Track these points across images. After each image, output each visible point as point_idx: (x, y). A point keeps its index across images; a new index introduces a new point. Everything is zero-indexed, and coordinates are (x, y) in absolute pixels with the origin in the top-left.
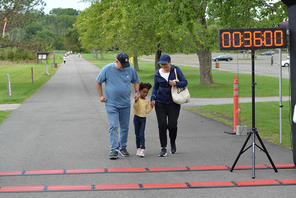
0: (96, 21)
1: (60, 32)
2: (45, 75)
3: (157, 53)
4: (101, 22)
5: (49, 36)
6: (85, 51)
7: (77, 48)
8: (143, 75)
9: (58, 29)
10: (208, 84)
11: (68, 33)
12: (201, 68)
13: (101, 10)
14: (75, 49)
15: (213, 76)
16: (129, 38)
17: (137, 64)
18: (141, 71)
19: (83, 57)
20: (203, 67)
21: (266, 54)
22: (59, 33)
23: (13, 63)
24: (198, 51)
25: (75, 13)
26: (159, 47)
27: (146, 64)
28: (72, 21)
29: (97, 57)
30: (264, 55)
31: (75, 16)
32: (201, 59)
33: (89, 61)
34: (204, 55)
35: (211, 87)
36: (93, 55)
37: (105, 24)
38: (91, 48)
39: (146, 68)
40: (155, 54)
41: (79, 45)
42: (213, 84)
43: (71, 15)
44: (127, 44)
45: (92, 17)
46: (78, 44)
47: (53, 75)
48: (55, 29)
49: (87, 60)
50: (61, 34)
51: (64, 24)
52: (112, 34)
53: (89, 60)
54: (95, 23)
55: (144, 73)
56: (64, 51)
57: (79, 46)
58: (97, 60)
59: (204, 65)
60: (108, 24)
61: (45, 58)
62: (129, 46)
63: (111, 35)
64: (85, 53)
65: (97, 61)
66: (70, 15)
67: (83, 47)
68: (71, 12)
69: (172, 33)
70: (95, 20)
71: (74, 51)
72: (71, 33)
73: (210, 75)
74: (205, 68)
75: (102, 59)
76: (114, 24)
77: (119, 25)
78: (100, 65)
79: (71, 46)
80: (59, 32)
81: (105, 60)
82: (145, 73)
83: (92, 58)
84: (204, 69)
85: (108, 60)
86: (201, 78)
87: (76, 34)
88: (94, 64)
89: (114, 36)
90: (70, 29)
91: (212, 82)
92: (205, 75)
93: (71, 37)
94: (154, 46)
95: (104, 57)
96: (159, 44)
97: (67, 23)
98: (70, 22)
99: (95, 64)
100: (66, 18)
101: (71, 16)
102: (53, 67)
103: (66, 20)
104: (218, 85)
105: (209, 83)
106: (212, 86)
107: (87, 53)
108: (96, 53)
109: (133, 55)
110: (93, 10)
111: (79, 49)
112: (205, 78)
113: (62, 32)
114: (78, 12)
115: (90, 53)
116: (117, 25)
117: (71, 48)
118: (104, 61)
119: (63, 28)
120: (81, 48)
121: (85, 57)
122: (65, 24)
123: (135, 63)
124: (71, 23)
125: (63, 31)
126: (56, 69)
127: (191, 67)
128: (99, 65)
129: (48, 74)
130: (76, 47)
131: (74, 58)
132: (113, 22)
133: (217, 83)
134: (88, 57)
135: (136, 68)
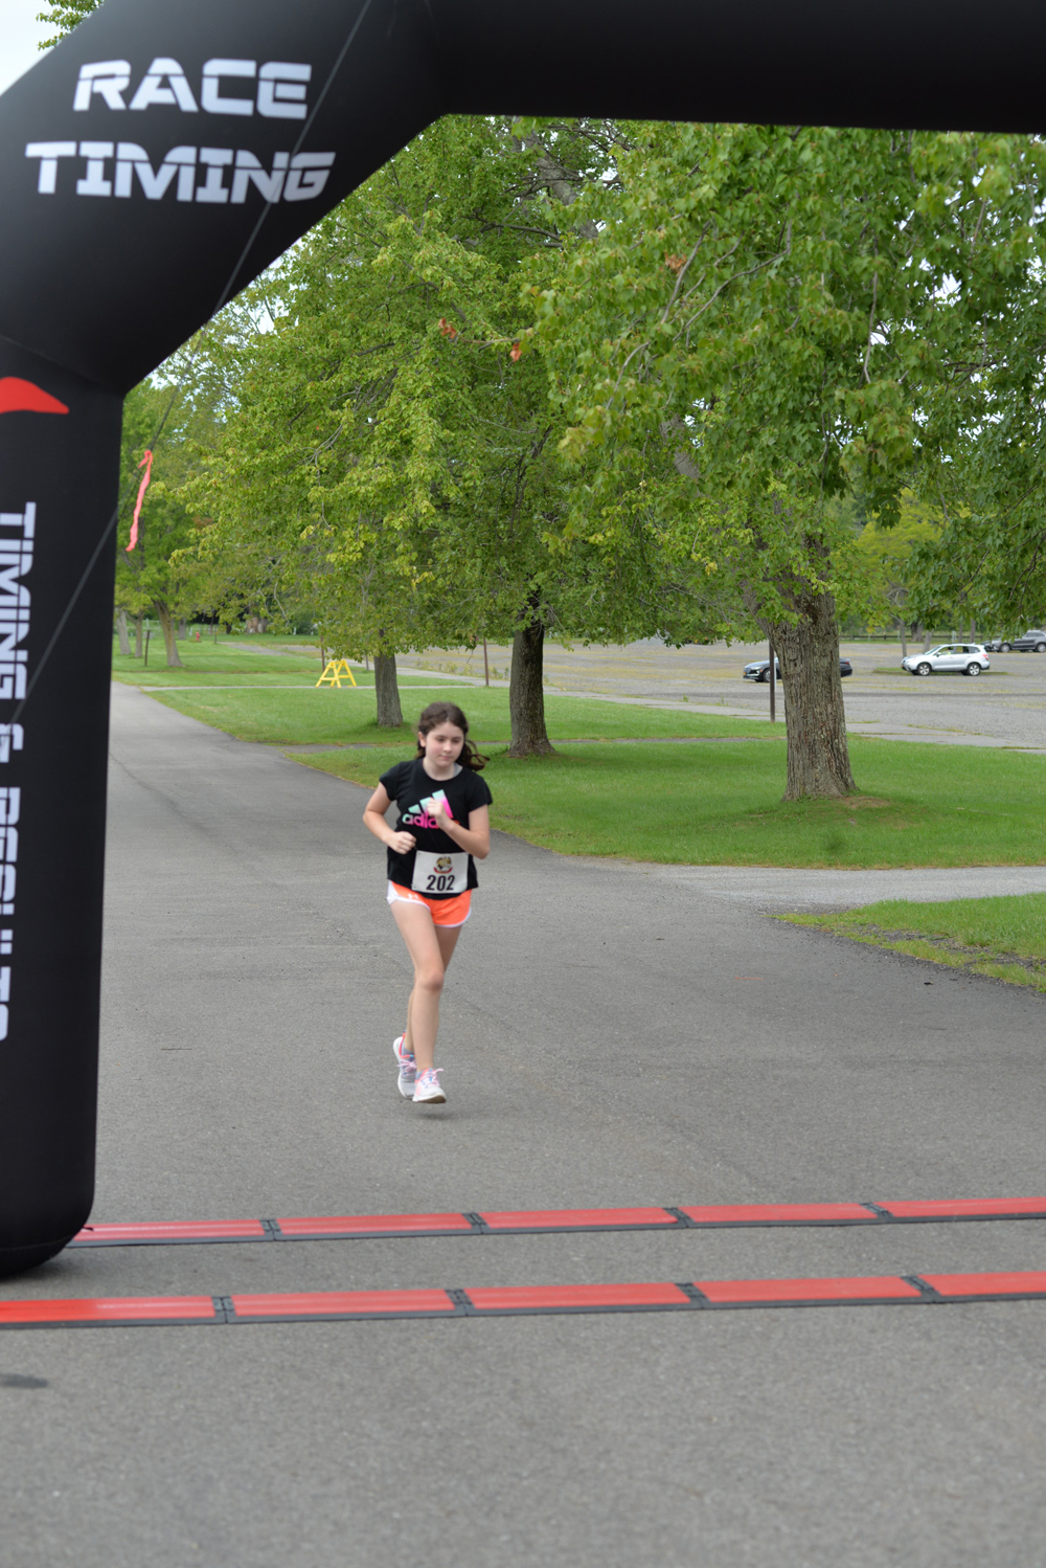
0: (269, 470)
3: (521, 637)
4: (298, 477)
10: (832, 798)
12: (793, 714)
13: (290, 415)
15: (850, 755)
16: (380, 556)
20: (805, 712)
21: (1011, 648)
24: (776, 629)
27: (412, 691)
29: (147, 657)
30: (999, 651)
32: (791, 671)
34: (806, 650)
35: (846, 811)
37: (321, 488)
42: (854, 799)
45: (251, 450)
52: (356, 538)
54: (266, 479)
58: (147, 668)
59: (809, 700)
63: (350, 544)
65: (147, 676)
70: (266, 464)
73: (838, 750)
74: (815, 718)
75: (174, 666)
76: (370, 488)
77: (396, 493)
78: (180, 698)
83: (118, 662)
84: (810, 720)
85: (206, 672)
86: (791, 767)
88: (147, 693)
91: (848, 787)
92: (813, 752)
96: (539, 592)
99: (147, 688)
104: (884, 804)
105: (835, 791)
106: (854, 807)
108: (133, 633)
109: (379, 647)
110: (255, 414)
112: (813, 765)
116: (385, 489)
118: (188, 675)
123: (386, 689)
127: (659, 711)
128: (172, 699)
132: (363, 479)
133: (874, 794)
135: (388, 715)
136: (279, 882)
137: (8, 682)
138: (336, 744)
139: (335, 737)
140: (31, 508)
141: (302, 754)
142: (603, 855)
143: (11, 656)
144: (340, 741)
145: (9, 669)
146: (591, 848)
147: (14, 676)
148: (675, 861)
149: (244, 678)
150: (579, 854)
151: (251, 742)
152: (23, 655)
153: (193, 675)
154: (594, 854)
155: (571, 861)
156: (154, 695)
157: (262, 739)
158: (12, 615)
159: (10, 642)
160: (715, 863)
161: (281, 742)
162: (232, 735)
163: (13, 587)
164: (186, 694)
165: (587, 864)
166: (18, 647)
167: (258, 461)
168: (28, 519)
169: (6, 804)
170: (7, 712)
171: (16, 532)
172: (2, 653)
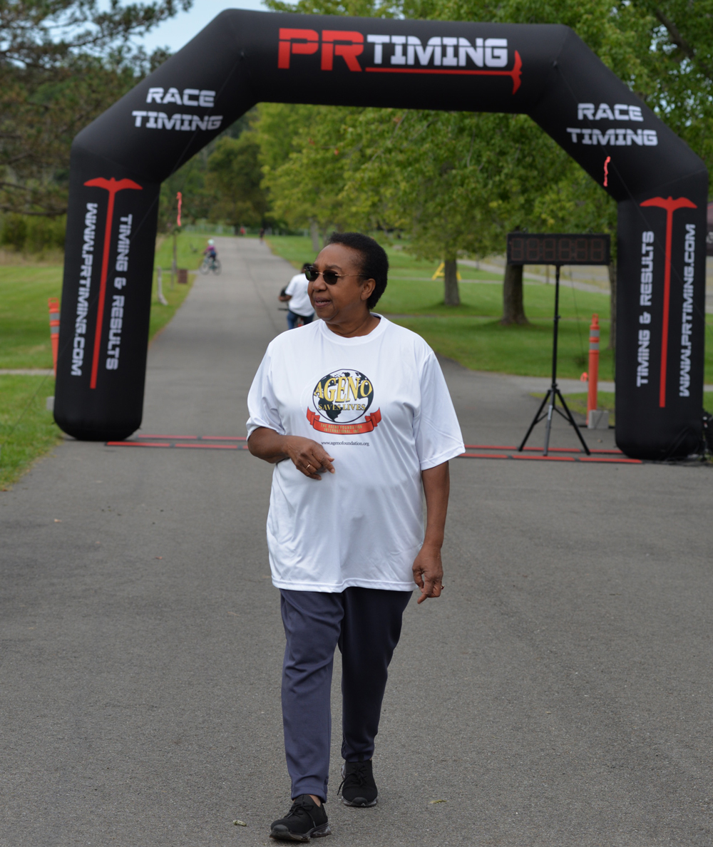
2: (155, 304)
4: (340, 165)
6: (283, 227)
7: (253, 215)
8: (469, 318)
11: (218, 155)
14: (245, 218)
17: (456, 282)
18: (466, 307)
19: (273, 251)
23: (25, 258)
36: (309, 242)
38: (303, 218)
41: (259, 204)
44: (420, 221)
46: (258, 199)
47: (179, 306)
49: (288, 261)
55: (474, 314)
57: (262, 207)
62: (425, 228)
63: (364, 202)
64: (280, 234)
67: (275, 214)
70: (324, 158)
71: (240, 225)
79: (230, 207)
82: (477, 315)
83: (307, 257)
87: (250, 161)
90: (229, 142)
93: (232, 172)
102: (176, 279)
107: (289, 234)
108: (321, 236)
109: (443, 254)
111: (259, 219)
115: (301, 234)
117: (230, 215)
120: (267, 214)
121: (279, 249)
123: (450, 282)
126: (183, 287)
129: (164, 302)
130: (246, 211)
134: (292, 250)
135: (452, 299)
137: (122, 266)
140: (130, 217)
142: (491, 371)
143: (123, 258)
145: (122, 262)
146: (487, 367)
147: (123, 264)
152: (126, 258)
154: (486, 370)
155: (472, 373)
158: (124, 247)
159: (123, 254)
163: (124, 239)
165: (478, 374)
166: (125, 256)
168: (129, 219)
169: (119, 301)
170: (121, 274)
171: (126, 223)
172: (120, 257)
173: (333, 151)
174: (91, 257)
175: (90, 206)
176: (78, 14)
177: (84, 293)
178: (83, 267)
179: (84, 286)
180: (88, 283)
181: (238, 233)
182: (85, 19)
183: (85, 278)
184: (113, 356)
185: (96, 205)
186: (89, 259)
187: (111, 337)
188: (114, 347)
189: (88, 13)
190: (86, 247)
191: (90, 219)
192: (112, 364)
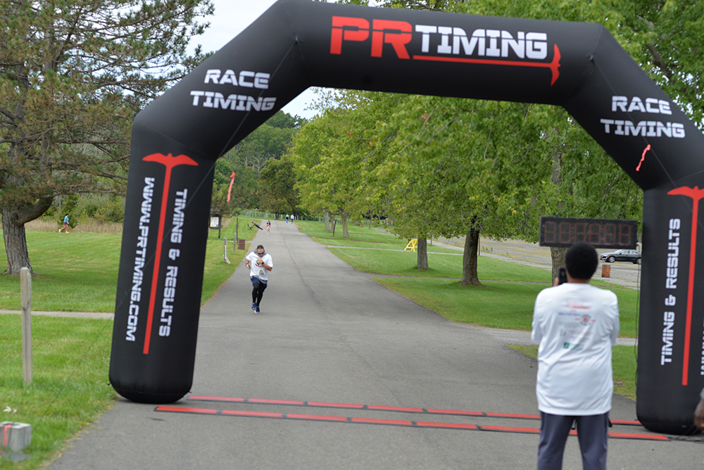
1: (249, 165)
2: (222, 263)
3: (469, 235)
5: (221, 172)
6: (305, 214)
7: (287, 207)
8: (436, 279)
9: (245, 157)
11: (267, 169)
12: (555, 273)
14: (282, 209)
17: (426, 254)
18: (432, 271)
19: (300, 229)
22: (247, 167)
25: (286, 123)
26: (473, 222)
27: (445, 255)
28: (278, 140)
29: (334, 232)
31: (287, 130)
32: (555, 256)
33: (314, 240)
36: (323, 225)
37: (366, 172)
38: (320, 209)
39: (444, 265)
40: (465, 236)
41: (291, 199)
43: (278, 126)
46: (291, 196)
47: (238, 265)
48: (238, 158)
49: (310, 236)
50: (251, 170)
51: (259, 148)
52: (378, 192)
53: (314, 238)
55: (438, 275)
56: (255, 211)
57: (292, 202)
58: (334, 237)
60: (372, 172)
61: (215, 226)
64: (304, 219)
65: (332, 240)
66: (275, 127)
67: (302, 206)
68: (278, 118)
69: (499, 199)
71: (278, 213)
72: (274, 168)
75: (346, 237)
78: (341, 251)
79: (273, 201)
80: (246, 164)
81: (352, 239)
82: (441, 277)
83: (322, 234)
85: (359, 241)
87: (287, 173)
88: (328, 248)
89: (382, 196)
90: (274, 161)
93: (275, 179)
94: (463, 219)
95: (349, 231)
96: (475, 217)
97: (266, 144)
98: (274, 142)
99: (329, 246)
100: (264, 133)
101: (278, 129)
102: (237, 246)
103: (266, 138)
107: (310, 219)
108: (330, 221)
109: (417, 235)
111: (291, 209)
113: (252, 165)
114: (294, 120)
115: (317, 220)
117: (273, 206)
118: (350, 242)
119: (256, 156)
120: (297, 206)
121: (304, 228)
122: (262, 146)
123: (422, 253)
124: (275, 146)
125: (256, 163)
126: (242, 251)
128: (338, 251)
129: (228, 261)
130: (283, 204)
131: (278, 228)
134: (312, 229)
135: (422, 265)
136: (333, 322)
137: (176, 238)
138: (397, 275)
139: (398, 272)
140: (186, 191)
141: (380, 278)
142: (468, 322)
143: (177, 231)
144: (399, 274)
145: (177, 234)
146: (464, 320)
147: (178, 236)
148: (494, 327)
149: (375, 244)
150: (458, 321)
151: (362, 272)
152: (181, 231)
153: (353, 242)
154: (464, 322)
155: (453, 324)
156: (330, 249)
157: (366, 271)
158: (179, 220)
159: (177, 227)
160: (509, 328)
161: (375, 273)
162: (355, 269)
163: (179, 212)
164: (344, 250)
165: (459, 325)
166: (180, 228)
167: (343, 159)
168: (185, 193)
169: (173, 271)
170: (175, 246)
171: (181, 197)
172: (175, 229)
173: (354, 155)
174: (147, 228)
175: (147, 180)
176: (172, 59)
177: (140, 263)
178: (140, 238)
179: (140, 256)
180: (144, 253)
181: (277, 218)
182: (177, 62)
183: (141, 249)
184: (165, 324)
185: (153, 180)
186: (145, 231)
187: (164, 305)
188: (167, 315)
189: (179, 58)
190: (143, 219)
191: (147, 193)
192: (164, 331)
